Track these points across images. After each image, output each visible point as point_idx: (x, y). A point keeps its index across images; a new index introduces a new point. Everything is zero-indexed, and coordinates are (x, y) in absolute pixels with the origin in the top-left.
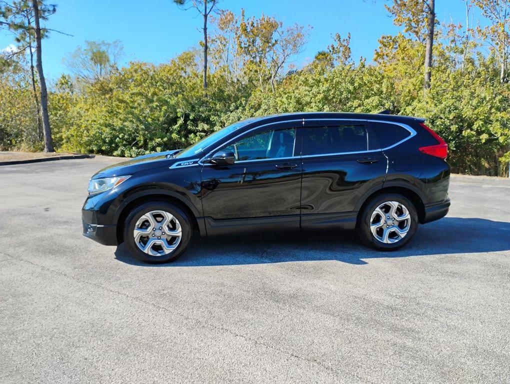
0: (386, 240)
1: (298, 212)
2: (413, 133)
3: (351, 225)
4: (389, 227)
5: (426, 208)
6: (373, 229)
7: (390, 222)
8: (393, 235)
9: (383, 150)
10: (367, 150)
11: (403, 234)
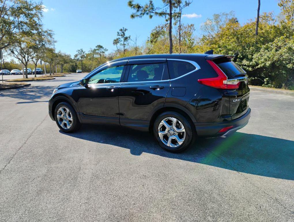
0: (169, 144)
1: (118, 116)
2: (198, 68)
3: (147, 129)
4: (171, 135)
5: (196, 127)
6: (161, 134)
7: (172, 132)
8: (174, 142)
9: (171, 80)
10: (161, 80)
11: (180, 142)
